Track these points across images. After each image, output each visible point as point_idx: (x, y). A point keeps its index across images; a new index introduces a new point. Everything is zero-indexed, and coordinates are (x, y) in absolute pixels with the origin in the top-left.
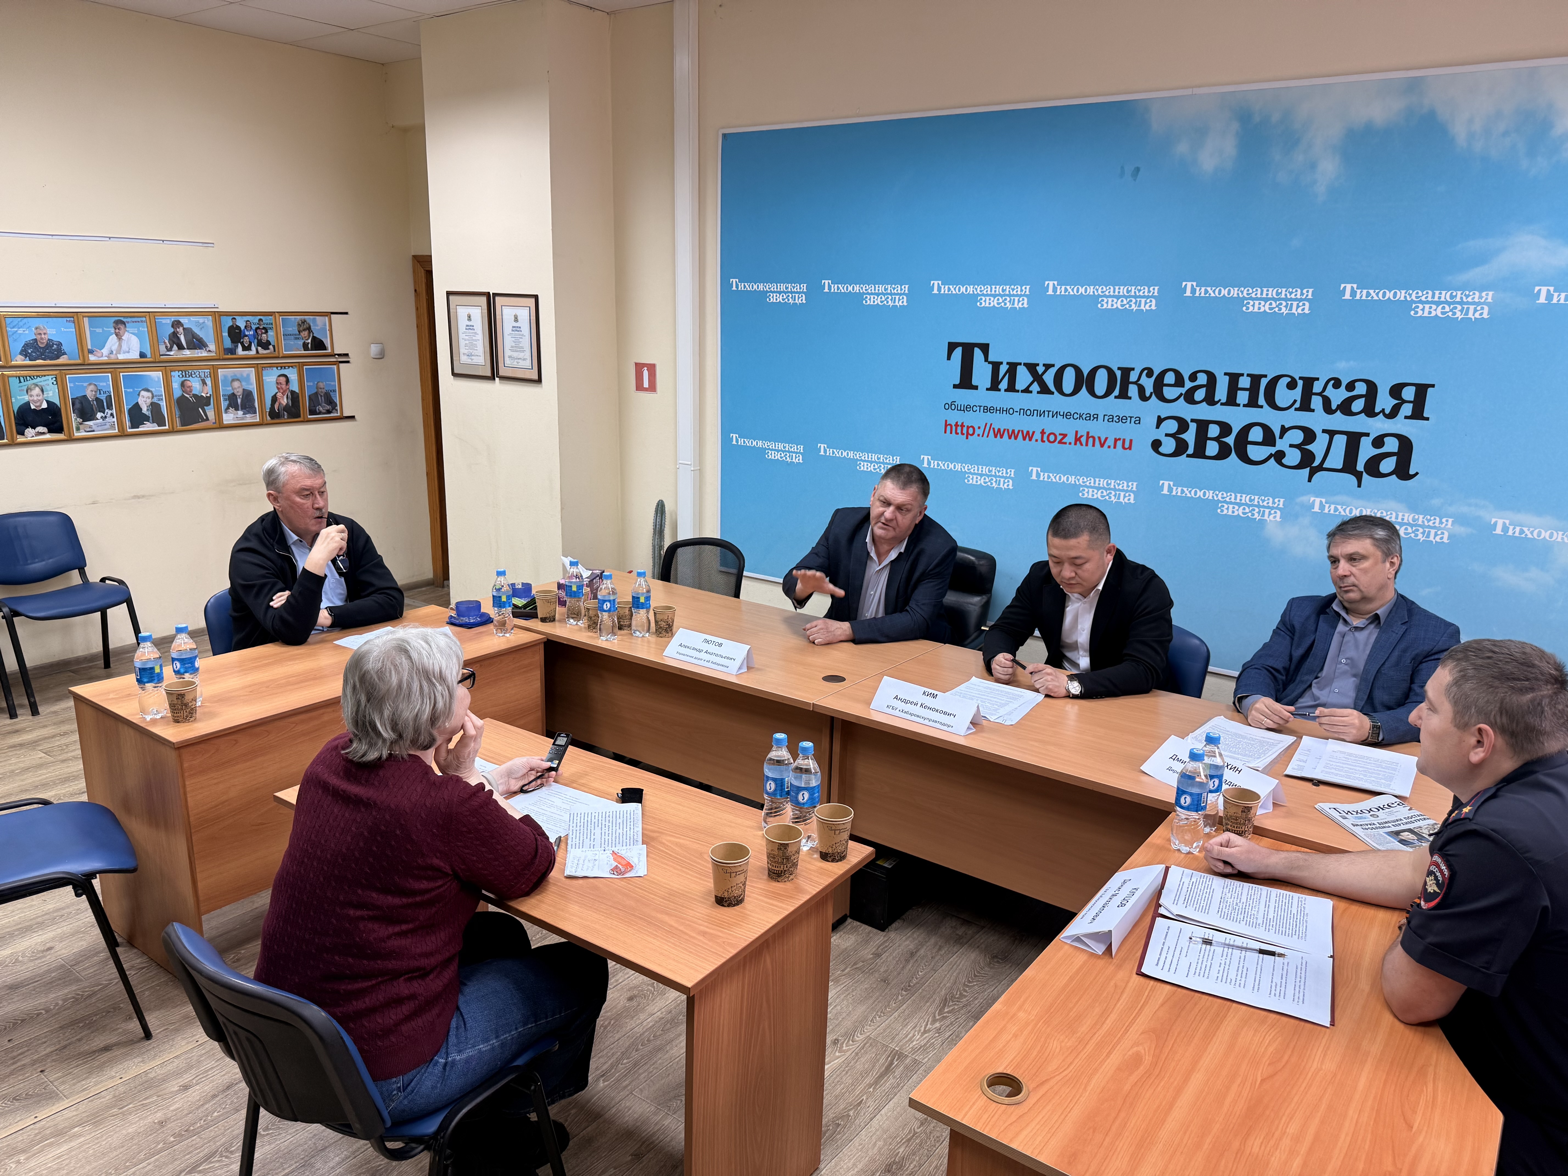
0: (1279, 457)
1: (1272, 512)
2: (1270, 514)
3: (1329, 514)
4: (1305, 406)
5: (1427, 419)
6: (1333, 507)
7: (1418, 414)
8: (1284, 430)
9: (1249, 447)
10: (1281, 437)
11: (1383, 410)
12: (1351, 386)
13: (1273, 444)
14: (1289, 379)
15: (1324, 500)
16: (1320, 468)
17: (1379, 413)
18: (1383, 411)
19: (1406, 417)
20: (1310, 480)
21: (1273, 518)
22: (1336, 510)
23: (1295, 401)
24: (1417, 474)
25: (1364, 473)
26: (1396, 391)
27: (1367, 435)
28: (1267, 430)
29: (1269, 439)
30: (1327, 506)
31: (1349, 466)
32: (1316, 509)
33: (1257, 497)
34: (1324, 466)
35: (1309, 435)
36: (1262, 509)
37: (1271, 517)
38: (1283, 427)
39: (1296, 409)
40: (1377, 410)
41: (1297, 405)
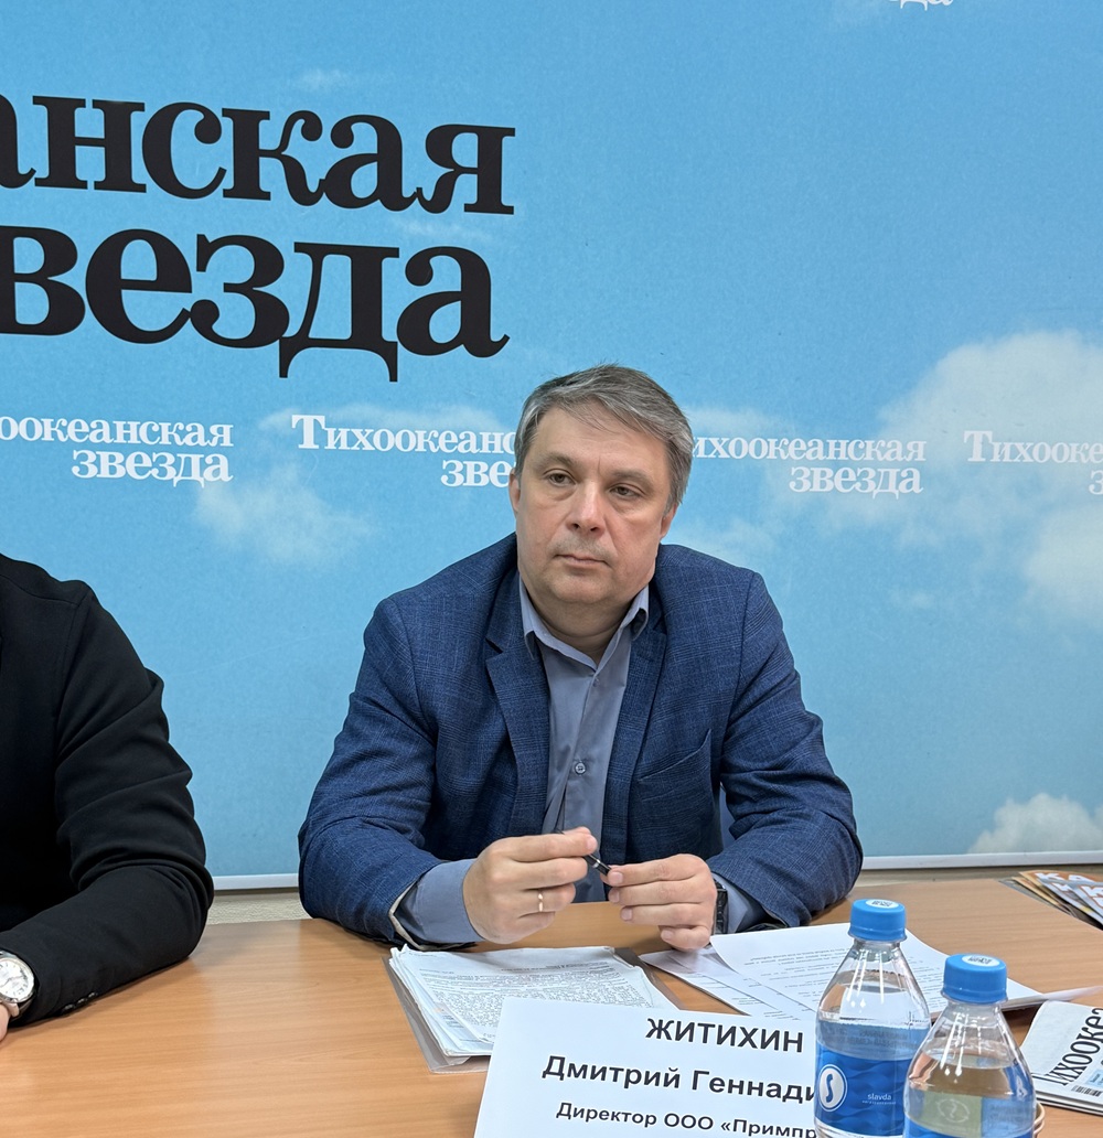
0: (204, 316)
1: (209, 460)
2: (203, 466)
3: (337, 451)
4: (247, 186)
5: (510, 210)
6: (343, 433)
7: (490, 200)
8: (206, 249)
9: (127, 295)
10: (202, 267)
11: (419, 190)
12: (342, 135)
13: (185, 287)
14: (200, 116)
15: (322, 419)
16: (303, 341)
17: (409, 201)
18: (419, 193)
19: (468, 208)
20: (283, 373)
21: (213, 475)
22: (352, 439)
23: (221, 173)
24: (506, 339)
25: (400, 346)
26: (439, 143)
27: (394, 252)
28: (164, 249)
29: (172, 274)
30: (331, 432)
31: (365, 333)
32: (309, 443)
33: (165, 426)
34: (311, 335)
35: (268, 261)
36: (183, 456)
37: (208, 473)
38: (201, 239)
39: (227, 194)
40: (407, 192)
41: (228, 182)
